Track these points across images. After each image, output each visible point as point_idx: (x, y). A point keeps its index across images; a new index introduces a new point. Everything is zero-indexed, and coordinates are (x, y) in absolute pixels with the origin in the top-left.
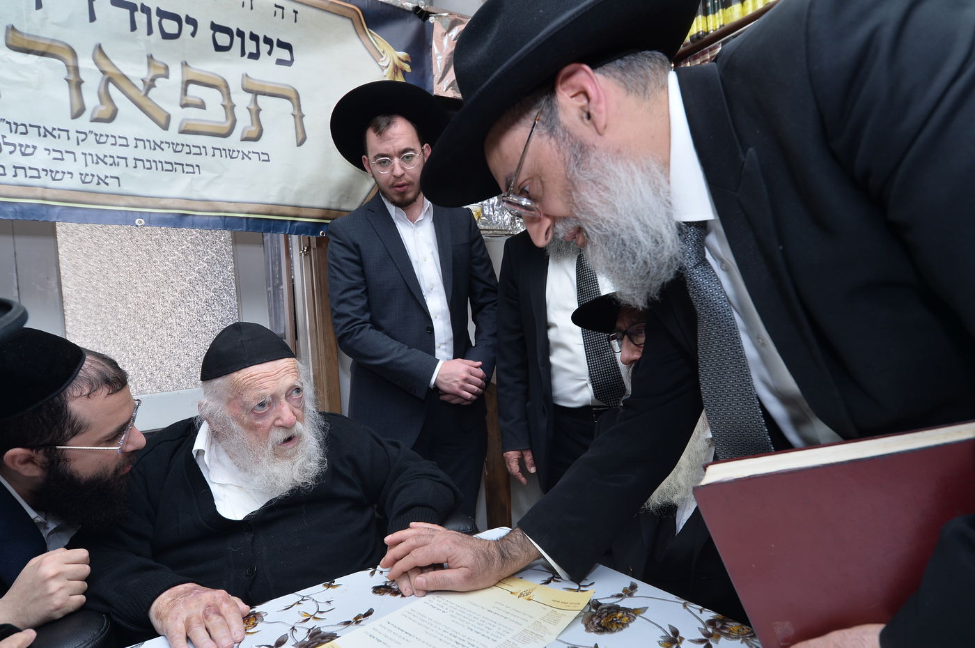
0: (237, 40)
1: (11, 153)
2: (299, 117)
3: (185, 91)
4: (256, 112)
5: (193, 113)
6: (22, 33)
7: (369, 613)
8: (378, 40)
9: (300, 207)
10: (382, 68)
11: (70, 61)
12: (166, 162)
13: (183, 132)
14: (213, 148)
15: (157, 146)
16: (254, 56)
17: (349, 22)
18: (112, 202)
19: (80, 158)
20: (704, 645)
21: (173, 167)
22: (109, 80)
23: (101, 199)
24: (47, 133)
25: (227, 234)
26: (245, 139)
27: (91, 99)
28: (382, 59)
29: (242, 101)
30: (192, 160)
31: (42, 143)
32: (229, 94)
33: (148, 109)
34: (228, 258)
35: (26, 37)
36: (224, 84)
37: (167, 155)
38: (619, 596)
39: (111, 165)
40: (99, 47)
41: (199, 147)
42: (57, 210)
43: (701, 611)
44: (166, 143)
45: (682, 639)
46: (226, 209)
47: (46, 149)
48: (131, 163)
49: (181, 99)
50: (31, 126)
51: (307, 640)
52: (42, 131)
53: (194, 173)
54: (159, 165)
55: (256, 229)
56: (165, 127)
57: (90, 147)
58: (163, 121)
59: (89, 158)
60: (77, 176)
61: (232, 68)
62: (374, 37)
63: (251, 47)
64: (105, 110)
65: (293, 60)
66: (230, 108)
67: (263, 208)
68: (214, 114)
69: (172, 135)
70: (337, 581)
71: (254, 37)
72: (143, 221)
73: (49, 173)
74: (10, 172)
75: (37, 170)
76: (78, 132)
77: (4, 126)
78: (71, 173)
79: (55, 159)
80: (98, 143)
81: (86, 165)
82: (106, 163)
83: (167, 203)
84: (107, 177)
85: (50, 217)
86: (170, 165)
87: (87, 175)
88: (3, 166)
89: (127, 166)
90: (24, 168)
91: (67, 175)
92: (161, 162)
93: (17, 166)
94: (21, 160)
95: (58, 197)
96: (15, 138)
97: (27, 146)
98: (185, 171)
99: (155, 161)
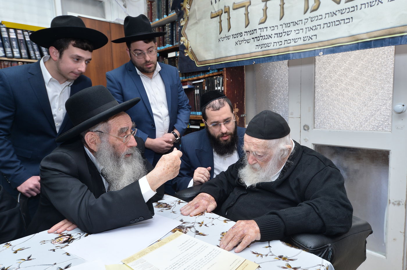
1: (284, 36)
13: (346, 2)
14: (361, 4)
15: (334, 14)
23: (309, 46)
24: (296, 24)
27: (311, 3)
30: (350, 15)
31: (294, 28)
37: (339, 17)
41: (354, 7)
42: (294, 54)
44: (338, 11)
46: (362, 38)
47: (294, 31)
50: (291, 23)
52: (294, 23)
53: (349, 22)
56: (339, 3)
64: (316, 5)
69: (342, 5)
72: (322, 53)
73: (294, 40)
74: (283, 43)
75: (290, 40)
76: (305, 19)
77: (284, 26)
78: (300, 38)
79: (297, 34)
80: (312, 21)
81: (306, 33)
82: (313, 30)
83: (334, 42)
84: (312, 36)
85: (291, 58)
86: (338, 22)
87: (305, 37)
88: (282, 42)
89: (320, 28)
90: (287, 40)
91: (299, 39)
92: (334, 22)
93: (285, 40)
94: (287, 37)
95: (295, 49)
96: (286, 30)
97: (289, 31)
98: (345, 22)
99: (332, 22)
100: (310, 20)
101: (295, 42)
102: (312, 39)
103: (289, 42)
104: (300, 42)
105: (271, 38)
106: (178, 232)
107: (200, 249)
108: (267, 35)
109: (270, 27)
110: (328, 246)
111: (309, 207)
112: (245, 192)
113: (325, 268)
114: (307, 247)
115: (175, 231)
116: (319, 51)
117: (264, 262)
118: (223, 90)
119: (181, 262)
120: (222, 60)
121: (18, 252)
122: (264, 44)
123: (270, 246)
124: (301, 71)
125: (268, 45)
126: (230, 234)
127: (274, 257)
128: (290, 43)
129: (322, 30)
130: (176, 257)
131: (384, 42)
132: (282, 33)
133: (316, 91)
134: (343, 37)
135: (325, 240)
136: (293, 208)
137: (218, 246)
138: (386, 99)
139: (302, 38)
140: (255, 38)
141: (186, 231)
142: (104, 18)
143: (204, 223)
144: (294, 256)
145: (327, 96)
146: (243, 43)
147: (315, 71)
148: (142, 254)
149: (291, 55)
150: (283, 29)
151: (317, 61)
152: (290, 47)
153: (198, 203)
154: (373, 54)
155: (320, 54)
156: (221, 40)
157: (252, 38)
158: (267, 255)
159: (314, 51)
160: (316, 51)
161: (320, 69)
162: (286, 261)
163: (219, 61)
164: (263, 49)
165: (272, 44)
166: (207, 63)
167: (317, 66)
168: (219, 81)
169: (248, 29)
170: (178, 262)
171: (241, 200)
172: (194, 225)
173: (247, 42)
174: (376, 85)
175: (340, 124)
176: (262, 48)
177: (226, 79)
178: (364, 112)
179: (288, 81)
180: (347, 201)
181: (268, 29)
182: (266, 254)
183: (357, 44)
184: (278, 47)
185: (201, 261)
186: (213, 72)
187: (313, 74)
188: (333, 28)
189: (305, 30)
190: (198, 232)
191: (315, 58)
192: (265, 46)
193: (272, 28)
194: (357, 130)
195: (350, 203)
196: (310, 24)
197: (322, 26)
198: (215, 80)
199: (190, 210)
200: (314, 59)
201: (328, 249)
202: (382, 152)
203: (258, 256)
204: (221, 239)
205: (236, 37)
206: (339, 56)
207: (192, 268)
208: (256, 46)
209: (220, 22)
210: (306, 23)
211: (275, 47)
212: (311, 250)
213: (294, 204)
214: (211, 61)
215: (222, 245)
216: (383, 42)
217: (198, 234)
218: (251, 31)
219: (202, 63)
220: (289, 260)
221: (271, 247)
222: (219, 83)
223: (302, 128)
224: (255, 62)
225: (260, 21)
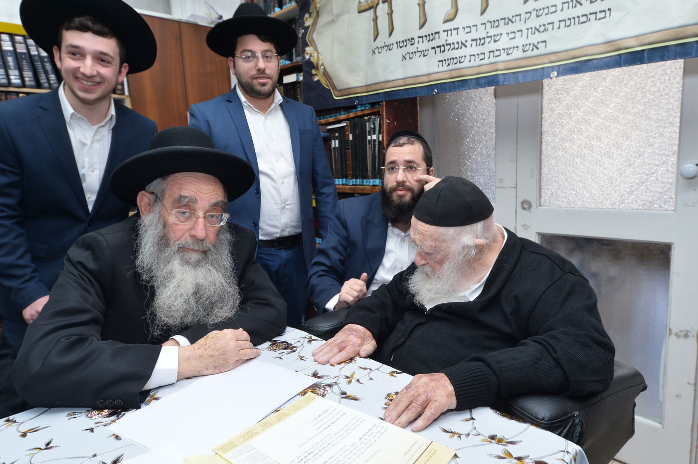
1: (489, 43)
12: (583, 16)
18: (541, 62)
21: (587, 18)
23: (533, 61)
24: (509, 21)
31: (506, 30)
37: (585, 8)
42: (506, 76)
47: (507, 34)
50: (501, 19)
52: (507, 20)
53: (605, 17)
54: (577, 20)
72: (556, 73)
73: (506, 50)
74: (487, 56)
75: (500, 50)
76: (526, 13)
77: (488, 25)
78: (517, 47)
79: (511, 39)
80: (538, 16)
81: (527, 37)
82: (539, 32)
83: (577, 53)
84: (538, 43)
85: (501, 83)
86: (585, 17)
87: (527, 45)
88: (484, 54)
89: (553, 29)
90: (493, 51)
91: (516, 49)
92: (578, 17)
93: (490, 50)
94: (493, 46)
95: (508, 67)
96: (492, 32)
97: (498, 35)
98: (598, 18)
99: (574, 18)
100: (534, 13)
101: (508, 54)
102: (538, 48)
103: (497, 53)
104: (517, 54)
105: (466, 46)
106: (309, 394)
107: (351, 424)
108: (458, 43)
109: (464, 28)
110: (573, 416)
111: (540, 347)
112: (423, 320)
113: (571, 456)
114: (538, 419)
115: (305, 393)
116: (551, 69)
117: (464, 448)
118: (381, 139)
119: (318, 451)
120: (378, 87)
121: (27, 434)
122: (453, 59)
123: (472, 419)
124: (518, 105)
125: (459, 60)
126: (402, 399)
127: (480, 437)
128: (500, 55)
129: (556, 33)
130: (309, 440)
131: (666, 53)
132: (484, 38)
133: (543, 141)
134: (594, 45)
135: (569, 405)
136: (511, 349)
137: (381, 419)
138: (667, 153)
139: (521, 48)
140: (438, 47)
141: (323, 393)
142: (170, 13)
143: (356, 377)
144: (516, 436)
145: (563, 149)
146: (416, 57)
147: (542, 105)
148: (249, 435)
149: (501, 78)
150: (487, 30)
151: (546, 88)
152: (499, 63)
153: (343, 342)
154: (645, 74)
155: (552, 76)
156: (376, 51)
157: (432, 48)
158: (468, 435)
159: (541, 71)
160: (545, 70)
161: (552, 101)
162: (503, 445)
163: (374, 88)
164: (452, 67)
165: (468, 58)
166: (352, 92)
167: (546, 97)
168: (374, 124)
169: (424, 32)
170: (313, 450)
171: (418, 333)
172: (338, 380)
173: (422, 55)
174: (649, 129)
175: (585, 199)
176: (449, 65)
177: (386, 121)
178: (628, 176)
179: (494, 124)
180: (605, 335)
181: (461, 30)
182: (467, 432)
183: (618, 57)
184: (478, 62)
185: (353, 447)
186: (363, 108)
187: (538, 111)
188: (576, 29)
189: (525, 32)
190: (345, 393)
191: (542, 83)
192: (455, 61)
193: (468, 30)
194: (615, 209)
195: (609, 338)
196: (534, 22)
197: (556, 25)
198: (367, 123)
199: (330, 355)
200: (540, 84)
201: (574, 421)
202: (658, 246)
203: (452, 437)
204: (386, 406)
205: (403, 47)
206: (585, 78)
207: (337, 460)
208: (439, 61)
209: (375, 19)
210: (528, 19)
211: (473, 63)
212: (545, 424)
213: (512, 341)
214: (359, 90)
215: (389, 418)
216: (664, 52)
217: (345, 398)
218: (429, 35)
219: (344, 93)
220: (507, 442)
221: (474, 419)
222: (374, 129)
223: (519, 205)
224: (436, 91)
225: (445, 16)
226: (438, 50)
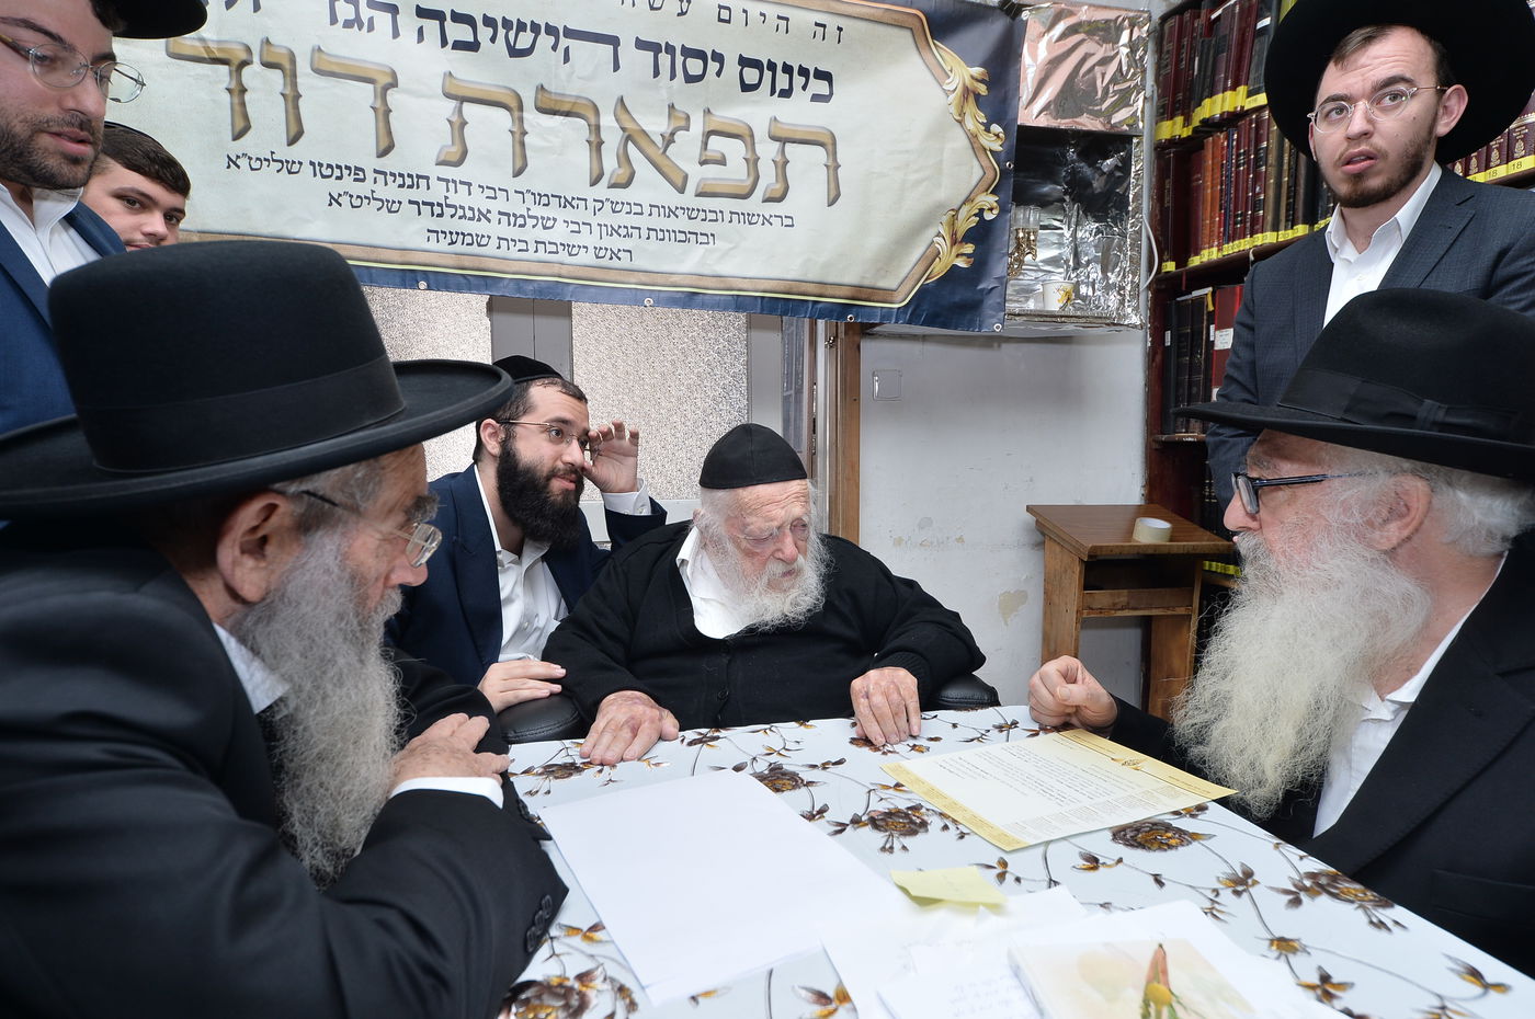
0: (768, 74)
1: (534, 227)
2: (833, 168)
3: (705, 144)
4: (782, 165)
5: (712, 171)
6: (550, 93)
7: (840, 762)
8: (946, 55)
9: (826, 284)
10: (947, 93)
11: (593, 121)
12: (680, 232)
13: (699, 195)
14: (731, 213)
15: (672, 213)
16: (786, 93)
17: (907, 34)
18: (622, 279)
19: (596, 229)
20: (1291, 897)
21: (686, 237)
22: (629, 138)
23: (612, 275)
24: (567, 203)
25: (742, 317)
26: (767, 200)
27: (610, 163)
28: (947, 81)
29: (767, 150)
30: (708, 227)
31: (563, 214)
32: (753, 144)
33: (665, 169)
34: (740, 347)
35: (553, 97)
36: (747, 132)
37: (681, 223)
38: (1176, 813)
39: (624, 236)
40: (621, 100)
41: (715, 212)
42: (571, 288)
43: (1301, 858)
44: (682, 208)
45: (1256, 883)
46: (741, 286)
47: (565, 221)
48: (644, 233)
49: (701, 155)
50: (553, 196)
51: (766, 772)
52: (563, 200)
53: (708, 243)
54: (672, 235)
55: (771, 311)
56: (682, 190)
57: (606, 217)
58: (679, 182)
59: (604, 228)
60: (591, 250)
61: (759, 111)
62: (941, 51)
63: (782, 81)
64: (623, 173)
65: (831, 93)
66: (753, 162)
67: (781, 286)
68: (736, 171)
69: (689, 199)
70: (811, 722)
71: (787, 69)
72: (652, 301)
73: (566, 247)
74: (532, 247)
75: (555, 244)
76: (595, 200)
77: (529, 197)
78: (586, 247)
79: (572, 232)
80: (614, 211)
81: (601, 237)
82: (619, 235)
84: (619, 250)
86: (683, 235)
87: (601, 248)
88: (526, 242)
89: (640, 237)
90: (544, 243)
91: (583, 250)
92: (674, 231)
93: (538, 240)
94: (542, 234)
96: (538, 211)
97: (549, 219)
98: (699, 241)
99: (668, 231)
100: (608, 205)
101: (570, 255)
102: (619, 259)
103: (553, 248)
104: (587, 258)
105: (488, 220)
108: (471, 209)
109: (481, 187)
116: (643, 293)
122: (462, 234)
125: (478, 240)
128: (556, 252)
129: (646, 244)
132: (523, 216)
140: (425, 203)
146: (370, 209)
150: (527, 205)
152: (554, 265)
153: (631, 718)
156: (243, 162)
157: (411, 202)
160: (636, 292)
164: (458, 247)
165: (494, 242)
169: (389, 164)
173: (385, 209)
176: (453, 243)
181: (475, 189)
184: (514, 253)
188: (670, 246)
193: (490, 193)
199: (621, 745)
205: (330, 176)
208: (429, 231)
209: (238, 92)
210: (599, 210)
211: (503, 252)
218: (402, 175)
224: (425, 283)
225: (440, 152)
226: (426, 210)
